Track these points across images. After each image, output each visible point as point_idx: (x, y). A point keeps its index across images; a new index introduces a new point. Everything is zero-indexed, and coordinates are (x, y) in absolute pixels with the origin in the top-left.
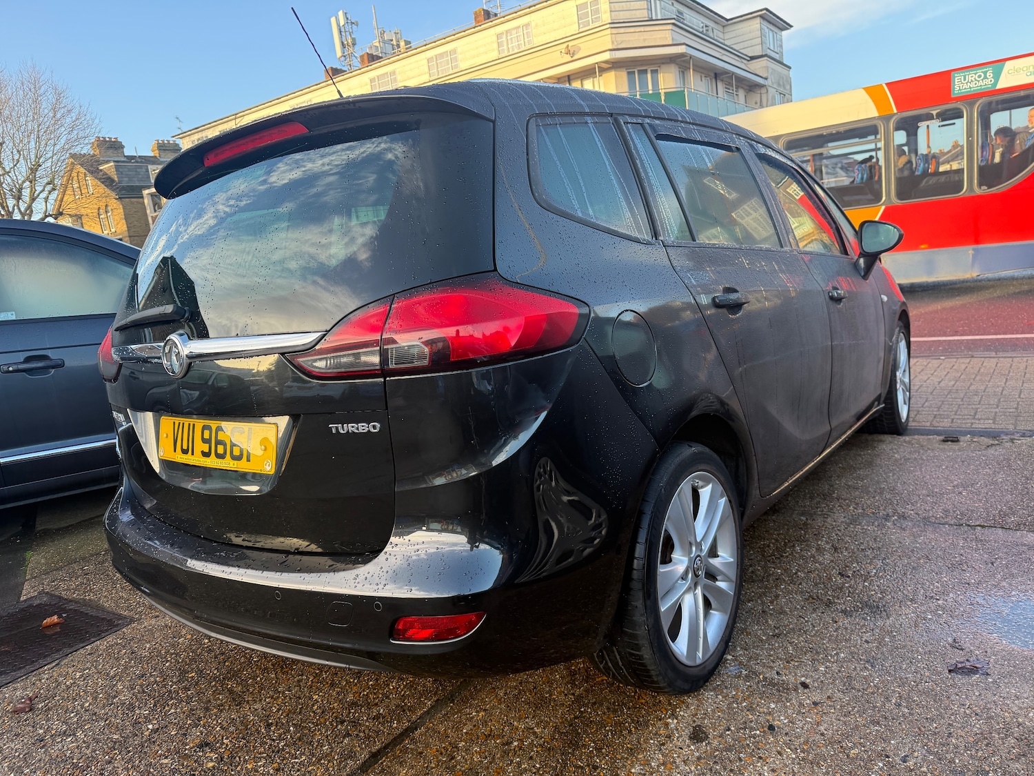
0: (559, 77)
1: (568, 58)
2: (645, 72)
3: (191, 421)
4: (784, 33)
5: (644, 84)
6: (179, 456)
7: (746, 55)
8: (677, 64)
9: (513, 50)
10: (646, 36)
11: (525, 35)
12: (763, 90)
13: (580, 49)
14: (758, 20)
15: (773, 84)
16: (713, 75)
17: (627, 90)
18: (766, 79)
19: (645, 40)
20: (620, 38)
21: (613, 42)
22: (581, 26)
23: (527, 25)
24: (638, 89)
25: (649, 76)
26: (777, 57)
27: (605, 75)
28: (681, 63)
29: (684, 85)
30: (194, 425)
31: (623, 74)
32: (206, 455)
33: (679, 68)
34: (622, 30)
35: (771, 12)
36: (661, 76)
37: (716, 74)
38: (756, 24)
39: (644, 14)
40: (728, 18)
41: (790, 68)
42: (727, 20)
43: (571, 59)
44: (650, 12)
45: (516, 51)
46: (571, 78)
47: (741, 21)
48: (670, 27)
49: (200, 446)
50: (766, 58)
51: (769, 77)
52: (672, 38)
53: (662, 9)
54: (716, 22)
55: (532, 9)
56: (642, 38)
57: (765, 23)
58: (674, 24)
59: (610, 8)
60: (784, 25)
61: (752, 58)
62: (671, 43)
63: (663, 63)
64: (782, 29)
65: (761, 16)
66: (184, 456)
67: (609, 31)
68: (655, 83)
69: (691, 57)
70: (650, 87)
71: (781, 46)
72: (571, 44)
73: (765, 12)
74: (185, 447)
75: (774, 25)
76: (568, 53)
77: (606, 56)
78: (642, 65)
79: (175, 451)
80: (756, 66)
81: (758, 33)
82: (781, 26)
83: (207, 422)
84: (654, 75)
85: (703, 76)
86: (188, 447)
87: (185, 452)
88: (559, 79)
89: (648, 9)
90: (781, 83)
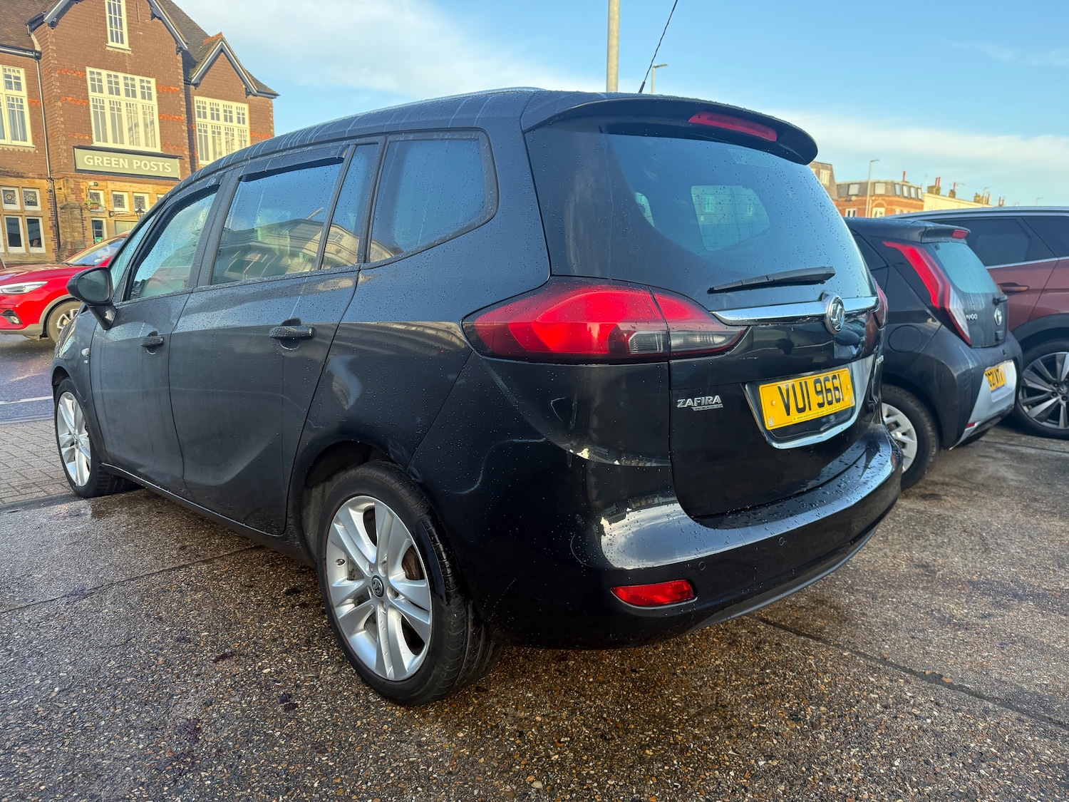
3: (802, 380)
6: (796, 417)
30: (806, 382)
32: (821, 405)
49: (815, 399)
66: (802, 415)
74: (801, 406)
79: (788, 414)
83: (816, 377)
86: (805, 405)
87: (801, 410)
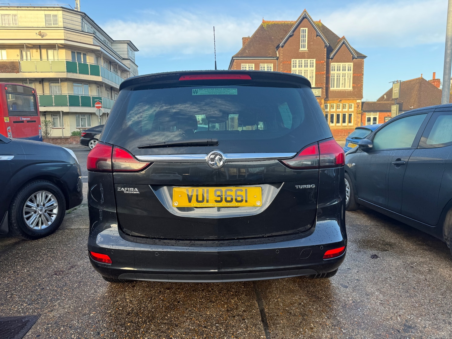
0: (34, 44)
1: (40, 37)
2: (80, 53)
4: (136, 52)
5: (79, 59)
7: (121, 57)
8: (95, 54)
9: (5, 25)
10: (81, 38)
11: (14, 20)
12: (128, 73)
13: (47, 35)
14: (126, 44)
15: (132, 71)
16: (109, 62)
17: (71, 60)
18: (130, 69)
19: (80, 40)
20: (68, 35)
21: (65, 36)
22: (47, 24)
23: (15, 15)
24: (76, 60)
25: (82, 56)
26: (133, 61)
27: (60, 50)
28: (97, 54)
29: (97, 63)
31: (70, 52)
33: (96, 56)
34: (70, 32)
35: (132, 43)
36: (87, 57)
37: (110, 62)
38: (126, 46)
39: (80, 28)
40: (114, 40)
41: (138, 66)
42: (114, 41)
43: (41, 38)
44: (82, 28)
45: (7, 26)
46: (41, 47)
47: (119, 43)
48: (93, 37)
50: (129, 60)
51: (131, 68)
52: (93, 42)
53: (87, 28)
54: (109, 40)
55: (18, 8)
56: (79, 38)
57: (129, 46)
58: (94, 36)
59: (63, 20)
60: (136, 50)
61: (124, 59)
62: (92, 44)
63: (89, 52)
64: (135, 51)
65: (128, 43)
67: (63, 31)
68: (85, 60)
69: (102, 52)
70: (82, 61)
71: (134, 57)
72: (42, 31)
73: (129, 42)
75: (132, 48)
76: (40, 35)
77: (63, 42)
78: (79, 50)
80: (126, 62)
81: (126, 50)
82: (134, 49)
84: (84, 56)
85: (105, 61)
88: (34, 45)
89: (81, 26)
90: (135, 72)
